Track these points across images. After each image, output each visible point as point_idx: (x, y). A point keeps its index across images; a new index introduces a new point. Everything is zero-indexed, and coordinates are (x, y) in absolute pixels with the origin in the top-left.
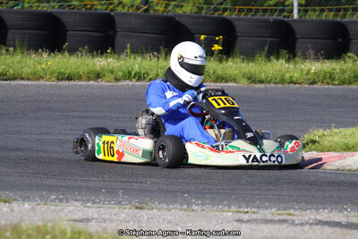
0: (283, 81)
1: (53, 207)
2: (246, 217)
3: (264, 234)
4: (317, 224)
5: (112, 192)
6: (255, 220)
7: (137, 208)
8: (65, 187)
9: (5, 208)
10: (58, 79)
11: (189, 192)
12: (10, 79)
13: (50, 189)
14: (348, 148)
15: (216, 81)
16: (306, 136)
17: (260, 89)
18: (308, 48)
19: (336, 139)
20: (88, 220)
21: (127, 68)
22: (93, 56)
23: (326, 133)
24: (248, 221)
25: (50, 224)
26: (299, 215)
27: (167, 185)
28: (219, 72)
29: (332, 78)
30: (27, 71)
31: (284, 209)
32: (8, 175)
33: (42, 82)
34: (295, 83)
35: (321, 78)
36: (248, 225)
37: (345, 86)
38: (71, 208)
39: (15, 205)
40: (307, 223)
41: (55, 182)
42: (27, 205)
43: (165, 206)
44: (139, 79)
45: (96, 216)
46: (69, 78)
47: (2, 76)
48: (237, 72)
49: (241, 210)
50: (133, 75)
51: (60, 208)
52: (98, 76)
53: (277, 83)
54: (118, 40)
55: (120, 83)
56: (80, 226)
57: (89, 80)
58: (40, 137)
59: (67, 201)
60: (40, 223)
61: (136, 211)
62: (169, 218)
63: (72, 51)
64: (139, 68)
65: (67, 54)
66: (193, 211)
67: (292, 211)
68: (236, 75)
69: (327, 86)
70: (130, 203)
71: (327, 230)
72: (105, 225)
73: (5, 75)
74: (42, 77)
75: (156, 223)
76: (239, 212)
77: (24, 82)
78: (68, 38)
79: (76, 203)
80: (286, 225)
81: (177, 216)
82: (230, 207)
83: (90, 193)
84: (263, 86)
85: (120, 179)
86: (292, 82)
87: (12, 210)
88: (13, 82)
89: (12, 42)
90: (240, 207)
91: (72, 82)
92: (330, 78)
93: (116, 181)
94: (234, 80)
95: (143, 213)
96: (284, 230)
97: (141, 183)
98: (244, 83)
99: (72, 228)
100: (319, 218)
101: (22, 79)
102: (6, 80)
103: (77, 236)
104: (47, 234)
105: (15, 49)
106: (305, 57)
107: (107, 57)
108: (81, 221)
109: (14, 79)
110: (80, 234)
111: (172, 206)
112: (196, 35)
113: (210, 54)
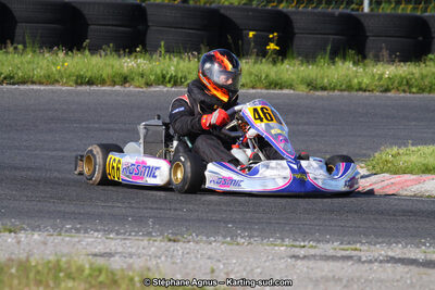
0: (349, 88)
1: (68, 239)
2: (302, 252)
3: (324, 274)
4: (388, 262)
5: (140, 221)
6: (314, 256)
7: (170, 240)
8: (83, 214)
9: (10, 239)
10: (77, 83)
11: (233, 222)
12: (18, 83)
13: (65, 216)
14: (427, 170)
15: (267, 88)
16: (376, 154)
17: (322, 98)
18: (381, 48)
19: (414, 159)
20: (110, 255)
21: (162, 71)
22: (119, 56)
23: (401, 151)
24: (305, 257)
25: (64, 259)
26: (366, 251)
27: (207, 213)
28: (273, 75)
29: (409, 85)
30: (39, 73)
31: (349, 243)
32: (15, 200)
33: (57, 87)
34: (365, 91)
35: (396, 84)
36: (305, 262)
37: (426, 95)
38: (90, 240)
39: (22, 235)
40: (376, 260)
41: (71, 208)
42: (36, 236)
43: (204, 238)
44: (175, 84)
45: (120, 250)
46: (90, 83)
47: (10, 79)
48: (294, 77)
49: (298, 243)
50: (167, 79)
51: (77, 240)
52: (125, 80)
53: (341, 90)
54: (150, 37)
55: (152, 89)
56: (100, 262)
57: (114, 86)
58: (54, 153)
59: (86, 232)
60: (52, 258)
61: (169, 244)
62: (209, 253)
63: (94, 50)
64: (176, 71)
65: (87, 52)
66: (238, 244)
67: (358, 246)
68: (293, 80)
69: (402, 95)
70: (162, 234)
71: (400, 268)
72: (131, 261)
73: (12, 78)
74: (57, 81)
75: (194, 259)
76: (293, 246)
77: (35, 87)
78: (90, 33)
79: (96, 234)
80: (350, 263)
81: (219, 251)
82: (283, 240)
83: (113, 222)
84: (325, 93)
85: (150, 205)
86: (360, 89)
87: (19, 242)
88: (22, 87)
89: (21, 38)
90: (296, 240)
91: (94, 88)
92: (406, 84)
93: (146, 208)
94: (291, 86)
95: (178, 246)
96: (348, 269)
97: (176, 210)
98: (302, 90)
99: (91, 265)
100: (391, 254)
101: (33, 83)
102: (14, 84)
103: (97, 273)
104: (61, 271)
105: (25, 47)
106: (377, 59)
107: (136, 57)
108: (102, 255)
109: (24, 83)
110: (100, 271)
111: (212, 239)
112: (245, 32)
113: (263, 53)
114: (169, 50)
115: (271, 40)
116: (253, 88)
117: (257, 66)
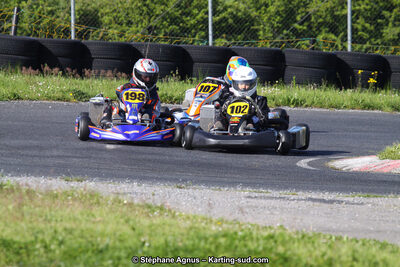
15: (363, 109)
21: (287, 96)
28: (368, 101)
44: (297, 106)
48: (383, 102)
64: (298, 96)
94: (380, 108)
98: (388, 111)
105: (198, 79)
112: (355, 70)
113: (366, 86)
114: (298, 83)
115: (372, 77)
116: (353, 109)
117: (362, 94)
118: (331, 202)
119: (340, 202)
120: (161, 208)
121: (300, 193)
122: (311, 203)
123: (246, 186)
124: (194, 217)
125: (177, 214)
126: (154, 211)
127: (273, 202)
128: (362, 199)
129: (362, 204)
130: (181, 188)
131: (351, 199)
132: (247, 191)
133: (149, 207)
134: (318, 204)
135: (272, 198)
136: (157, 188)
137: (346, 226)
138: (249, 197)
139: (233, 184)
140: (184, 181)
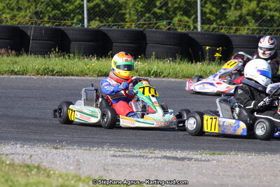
10: (98, 76)
12: (64, 75)
21: (148, 69)
30: (76, 70)
33: (87, 78)
44: (156, 76)
46: (106, 75)
47: (59, 73)
50: (151, 73)
54: (148, 48)
64: (157, 69)
74: (87, 74)
77: (73, 77)
78: (113, 48)
88: (65, 77)
101: (72, 75)
102: (61, 76)
105: (74, 55)
109: (67, 75)
112: (204, 47)
113: (212, 59)
114: (157, 58)
115: (218, 52)
117: (210, 66)
118: (183, 159)
119: (190, 159)
120: (38, 168)
121: (157, 152)
122: (165, 160)
123: (112, 146)
124: (66, 175)
125: (51, 172)
126: (32, 170)
127: (134, 160)
128: (208, 157)
129: (209, 160)
130: (56, 148)
131: (199, 157)
132: (112, 151)
133: (28, 166)
134: (171, 161)
135: (133, 156)
136: (37, 149)
137: (195, 180)
138: (114, 156)
139: (101, 144)
140: (61, 141)
